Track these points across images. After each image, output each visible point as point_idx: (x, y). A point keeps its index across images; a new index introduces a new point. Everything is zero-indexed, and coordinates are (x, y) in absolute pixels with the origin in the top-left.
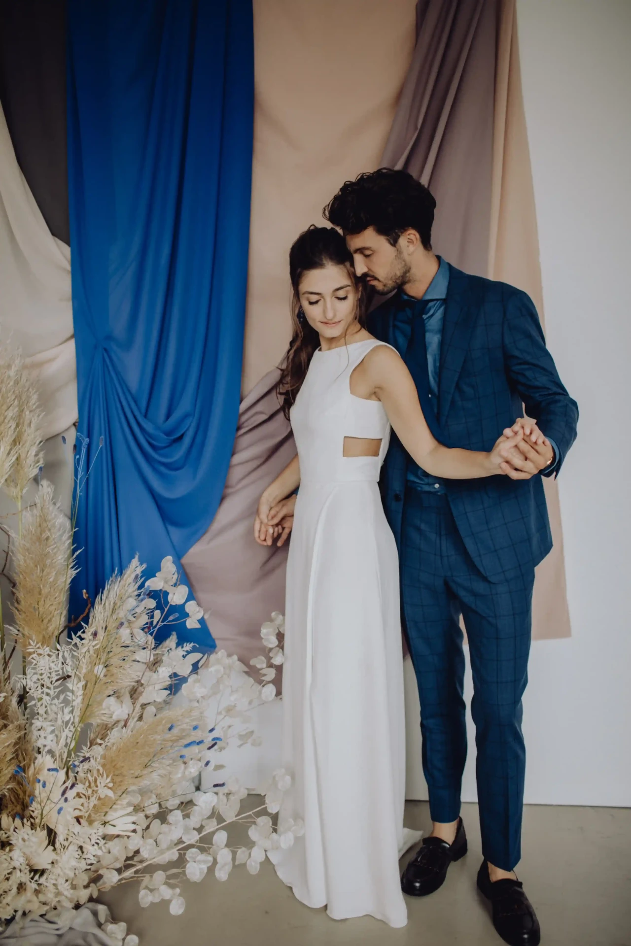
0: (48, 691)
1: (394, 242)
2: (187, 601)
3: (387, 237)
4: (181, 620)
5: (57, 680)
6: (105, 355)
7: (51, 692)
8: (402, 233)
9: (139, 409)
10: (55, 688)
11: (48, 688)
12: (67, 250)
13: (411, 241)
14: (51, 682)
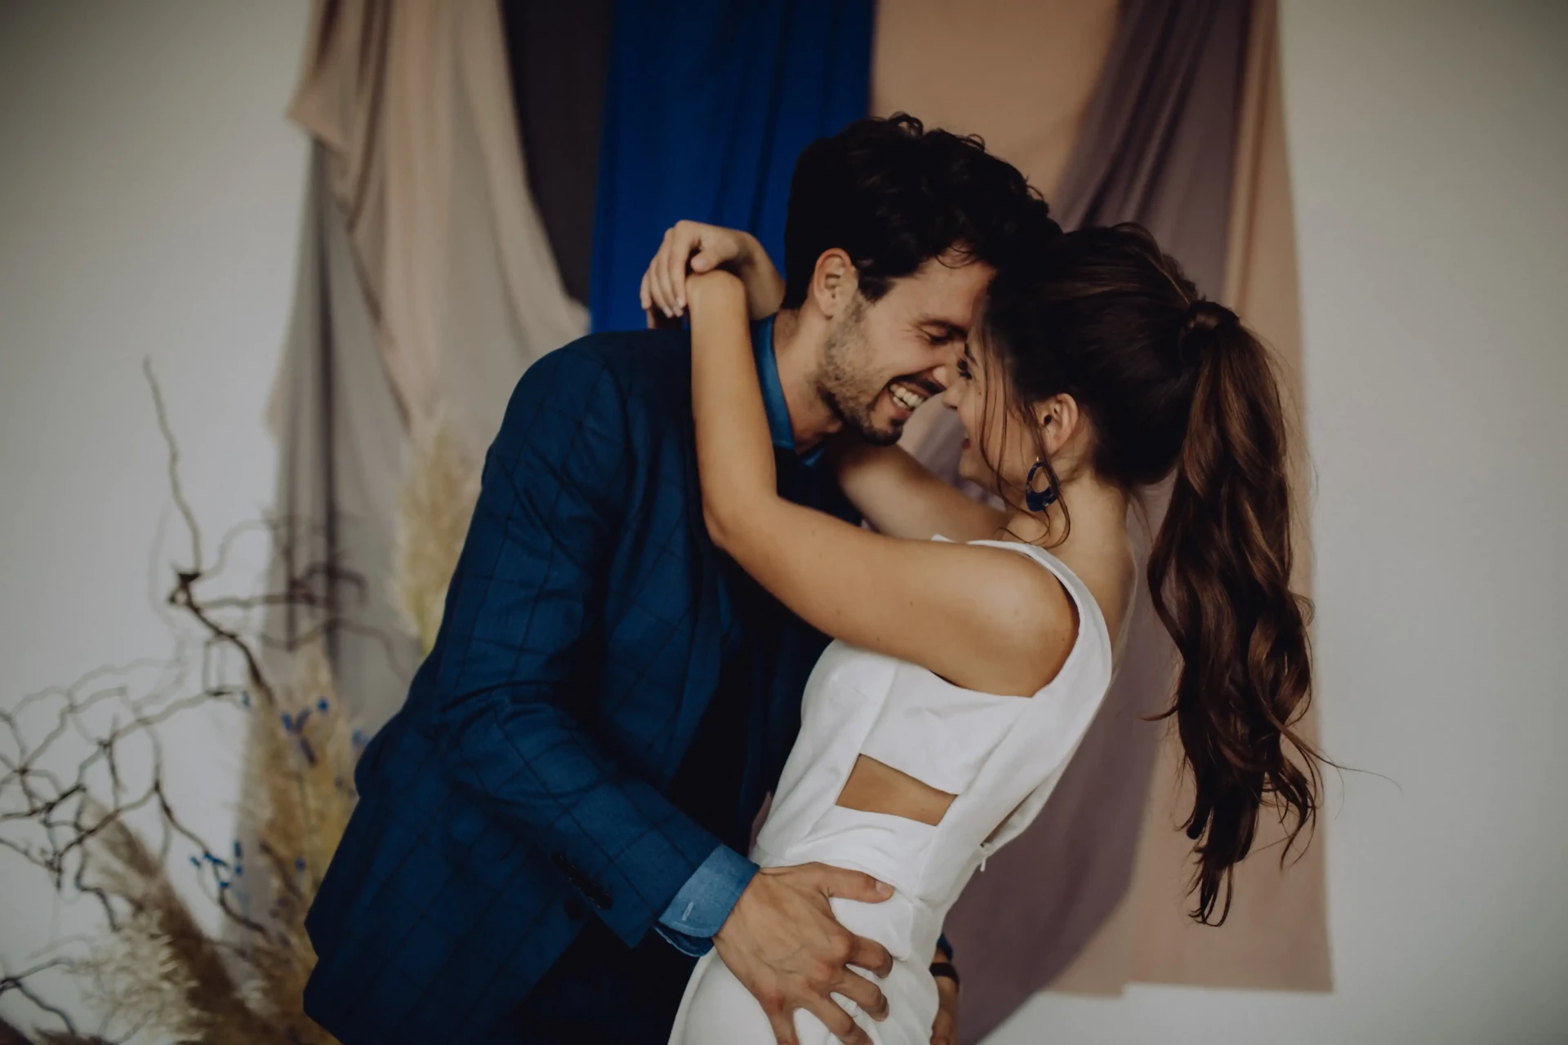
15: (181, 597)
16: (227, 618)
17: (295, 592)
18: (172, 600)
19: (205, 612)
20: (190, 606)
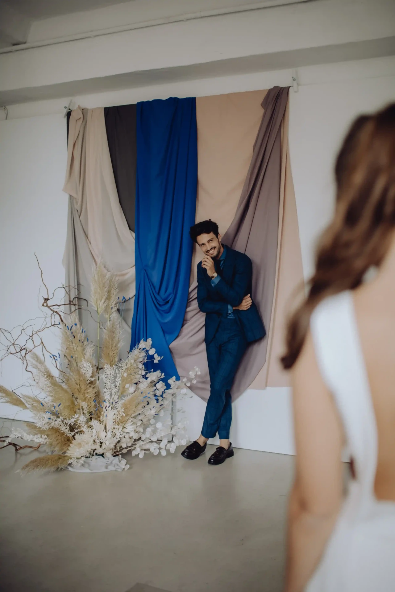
0: (110, 381)
4: (152, 359)
5: (113, 378)
6: (145, 272)
7: (111, 381)
9: (156, 292)
10: (112, 380)
11: (110, 380)
12: (134, 235)
14: (111, 378)
15: (45, 304)
16: (56, 308)
17: (71, 303)
18: (43, 305)
19: (50, 307)
20: (47, 306)
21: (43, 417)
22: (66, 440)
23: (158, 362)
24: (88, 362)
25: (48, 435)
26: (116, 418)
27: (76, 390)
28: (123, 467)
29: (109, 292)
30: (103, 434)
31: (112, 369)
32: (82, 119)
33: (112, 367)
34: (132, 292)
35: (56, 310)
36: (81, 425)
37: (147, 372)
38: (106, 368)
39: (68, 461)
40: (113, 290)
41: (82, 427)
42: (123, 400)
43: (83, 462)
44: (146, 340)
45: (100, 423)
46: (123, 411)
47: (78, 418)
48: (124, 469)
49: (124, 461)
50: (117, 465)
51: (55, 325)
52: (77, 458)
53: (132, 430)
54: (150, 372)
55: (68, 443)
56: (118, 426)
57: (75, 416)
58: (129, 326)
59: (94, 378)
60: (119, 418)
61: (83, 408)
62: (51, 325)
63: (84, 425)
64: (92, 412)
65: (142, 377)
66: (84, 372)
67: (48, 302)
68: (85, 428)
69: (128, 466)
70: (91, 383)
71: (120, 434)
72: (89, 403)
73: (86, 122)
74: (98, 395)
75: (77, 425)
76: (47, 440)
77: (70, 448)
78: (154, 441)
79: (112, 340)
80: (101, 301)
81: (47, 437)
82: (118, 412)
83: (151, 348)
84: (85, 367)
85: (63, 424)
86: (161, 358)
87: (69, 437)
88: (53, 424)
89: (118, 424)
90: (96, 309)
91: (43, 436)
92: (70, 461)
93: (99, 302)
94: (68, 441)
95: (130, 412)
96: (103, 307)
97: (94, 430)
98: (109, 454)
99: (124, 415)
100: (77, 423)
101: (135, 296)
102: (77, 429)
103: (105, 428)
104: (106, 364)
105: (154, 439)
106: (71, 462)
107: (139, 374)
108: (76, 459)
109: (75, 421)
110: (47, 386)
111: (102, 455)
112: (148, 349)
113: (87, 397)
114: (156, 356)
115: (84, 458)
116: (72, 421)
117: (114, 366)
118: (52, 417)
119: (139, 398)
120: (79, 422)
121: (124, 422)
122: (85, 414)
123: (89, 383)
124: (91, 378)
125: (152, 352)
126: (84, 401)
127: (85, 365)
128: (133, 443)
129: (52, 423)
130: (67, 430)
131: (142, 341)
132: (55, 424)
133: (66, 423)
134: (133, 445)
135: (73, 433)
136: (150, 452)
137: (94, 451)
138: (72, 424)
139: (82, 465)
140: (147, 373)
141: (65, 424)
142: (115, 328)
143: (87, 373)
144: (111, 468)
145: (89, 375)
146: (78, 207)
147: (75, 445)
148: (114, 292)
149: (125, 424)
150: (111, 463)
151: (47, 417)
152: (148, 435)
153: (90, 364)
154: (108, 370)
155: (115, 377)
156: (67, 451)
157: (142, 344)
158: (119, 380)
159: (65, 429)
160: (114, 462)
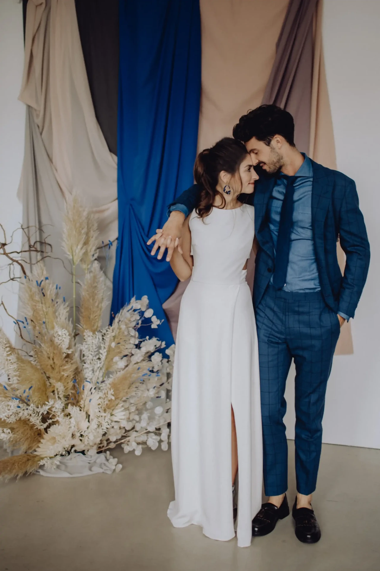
1: (268, 144)
2: (153, 316)
3: (264, 142)
4: (149, 324)
5: (96, 348)
6: (130, 207)
7: (93, 353)
8: (272, 138)
9: (144, 233)
10: (95, 352)
11: (92, 352)
12: (116, 158)
13: (278, 142)
14: (93, 349)
15: (2, 250)
17: (31, 249)
19: (9, 255)
20: (5, 254)
21: (8, 405)
22: (36, 434)
23: (156, 327)
24: (63, 329)
25: (12, 429)
26: (103, 402)
27: (49, 367)
28: (114, 467)
29: (87, 234)
30: (84, 424)
31: (94, 337)
32: (44, 6)
33: (95, 335)
34: (113, 234)
35: (17, 259)
36: (56, 413)
37: (141, 340)
38: (86, 336)
39: (39, 462)
40: (92, 232)
41: (57, 416)
42: (111, 378)
43: (58, 463)
44: (139, 298)
45: (80, 410)
46: (113, 393)
47: (54, 404)
48: (114, 470)
49: (113, 461)
50: (105, 464)
51: (15, 279)
52: (51, 458)
53: (123, 417)
54: (144, 341)
55: (39, 438)
56: (105, 412)
57: (49, 402)
58: (110, 280)
59: (71, 350)
60: (107, 402)
61: (58, 390)
62: (9, 279)
63: (61, 414)
64: (69, 395)
65: (135, 347)
66: (60, 342)
67: (6, 247)
68: (60, 418)
69: (120, 466)
70: (68, 356)
71: (107, 424)
72: (65, 384)
73: (50, 9)
74: (77, 372)
75: (51, 414)
76: (11, 435)
77: (40, 445)
78: (151, 431)
79: (93, 300)
80: (77, 247)
81: (10, 432)
82: (105, 395)
83: (148, 309)
84: (59, 336)
85: (34, 414)
86: (161, 322)
87: (40, 430)
88: (21, 415)
89: (105, 411)
90: (71, 257)
91: (5, 430)
92: (41, 463)
93: (74, 248)
94: (39, 434)
95: (121, 395)
96: (81, 254)
97: (72, 420)
98: (93, 452)
99: (113, 398)
100: (52, 411)
101: (117, 239)
102: (51, 419)
103: (88, 416)
104: (86, 331)
105: (152, 428)
106: (43, 464)
107: (130, 343)
108: (49, 458)
109: (49, 409)
110: (10, 362)
111: (83, 452)
112: (143, 310)
113: (63, 375)
114: (154, 319)
115: (59, 458)
116: (44, 410)
117: (97, 333)
118: (20, 405)
119: (133, 375)
120: (54, 409)
121: (112, 408)
122: (61, 398)
123: (66, 357)
124: (68, 350)
125: (149, 313)
126: (59, 381)
127: (60, 333)
128: (125, 435)
129: (20, 412)
130: (38, 422)
131: (133, 300)
132: (23, 414)
133: (37, 412)
134: (123, 437)
135: (45, 425)
136: (146, 446)
137: (72, 448)
138: (45, 413)
139: (58, 467)
140: (141, 342)
141: (36, 414)
142: (97, 283)
143: (62, 343)
144: (96, 470)
145: (64, 346)
146: (38, 121)
147: (48, 441)
148: (94, 234)
149: (113, 410)
150: (95, 462)
151: (14, 406)
152: (143, 424)
153: (66, 331)
154: (89, 338)
155: (100, 348)
156: (37, 449)
157: (135, 304)
158: (104, 353)
159: (36, 420)
160: (98, 461)
